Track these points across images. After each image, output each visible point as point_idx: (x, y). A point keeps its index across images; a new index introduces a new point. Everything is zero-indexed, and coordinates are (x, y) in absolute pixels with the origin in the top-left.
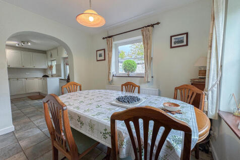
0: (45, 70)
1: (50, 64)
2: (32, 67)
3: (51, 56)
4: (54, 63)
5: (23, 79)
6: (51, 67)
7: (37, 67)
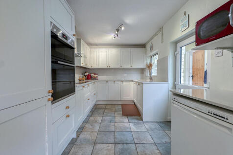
0: (142, 71)
1: (148, 61)
2: (129, 67)
3: (152, 47)
4: (155, 60)
5: (119, 82)
6: (150, 66)
7: (134, 67)
